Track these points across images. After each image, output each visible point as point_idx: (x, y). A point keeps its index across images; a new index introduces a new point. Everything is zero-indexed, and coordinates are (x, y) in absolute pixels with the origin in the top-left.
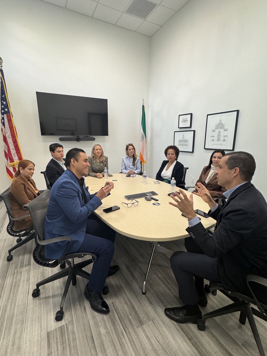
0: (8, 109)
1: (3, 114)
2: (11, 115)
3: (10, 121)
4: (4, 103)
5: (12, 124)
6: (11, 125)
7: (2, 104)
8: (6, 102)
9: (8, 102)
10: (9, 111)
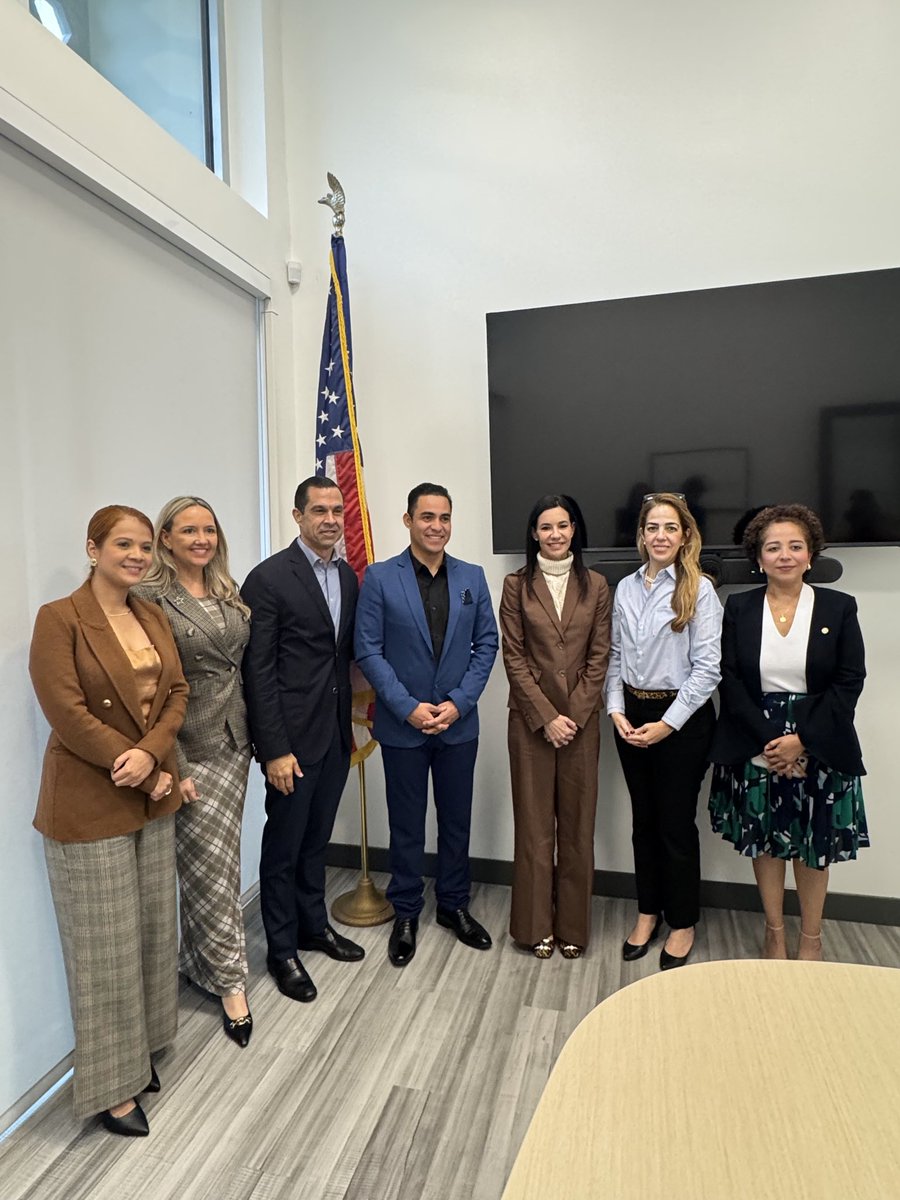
0: (346, 427)
1: (321, 454)
2: (357, 454)
3: (348, 486)
4: (333, 398)
5: (357, 503)
6: (354, 507)
7: (323, 405)
8: (342, 394)
9: (348, 393)
10: (347, 436)
